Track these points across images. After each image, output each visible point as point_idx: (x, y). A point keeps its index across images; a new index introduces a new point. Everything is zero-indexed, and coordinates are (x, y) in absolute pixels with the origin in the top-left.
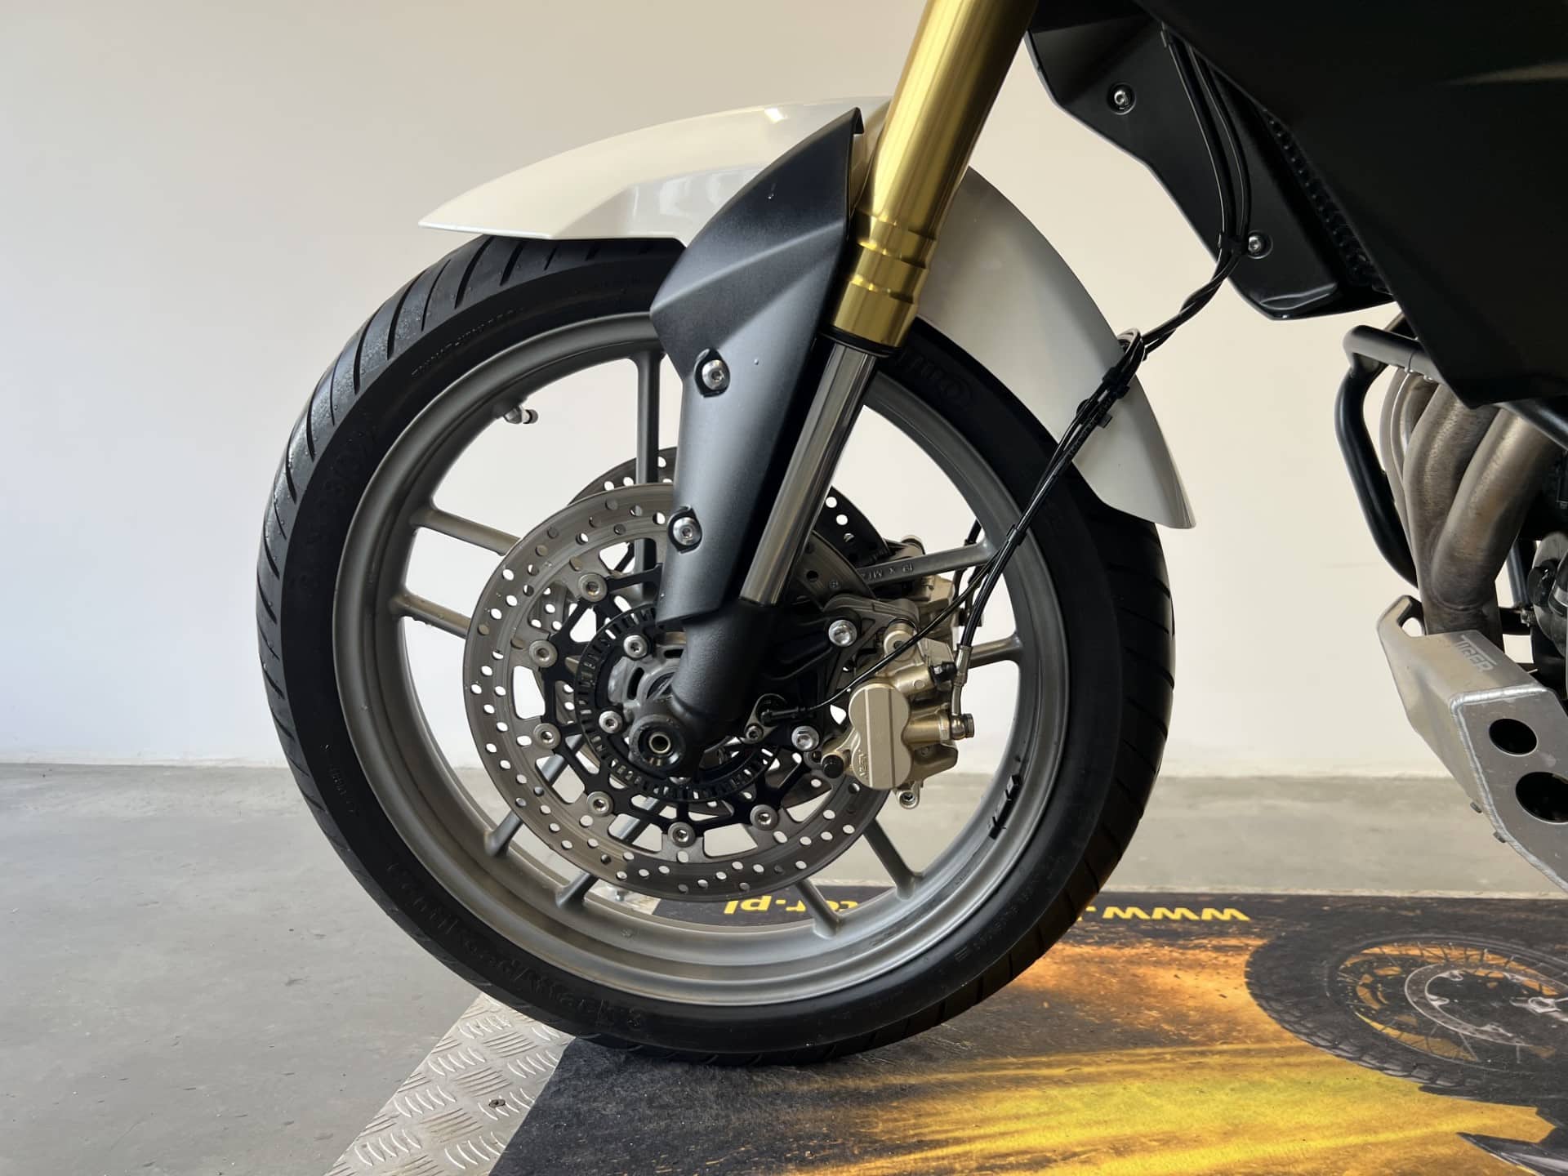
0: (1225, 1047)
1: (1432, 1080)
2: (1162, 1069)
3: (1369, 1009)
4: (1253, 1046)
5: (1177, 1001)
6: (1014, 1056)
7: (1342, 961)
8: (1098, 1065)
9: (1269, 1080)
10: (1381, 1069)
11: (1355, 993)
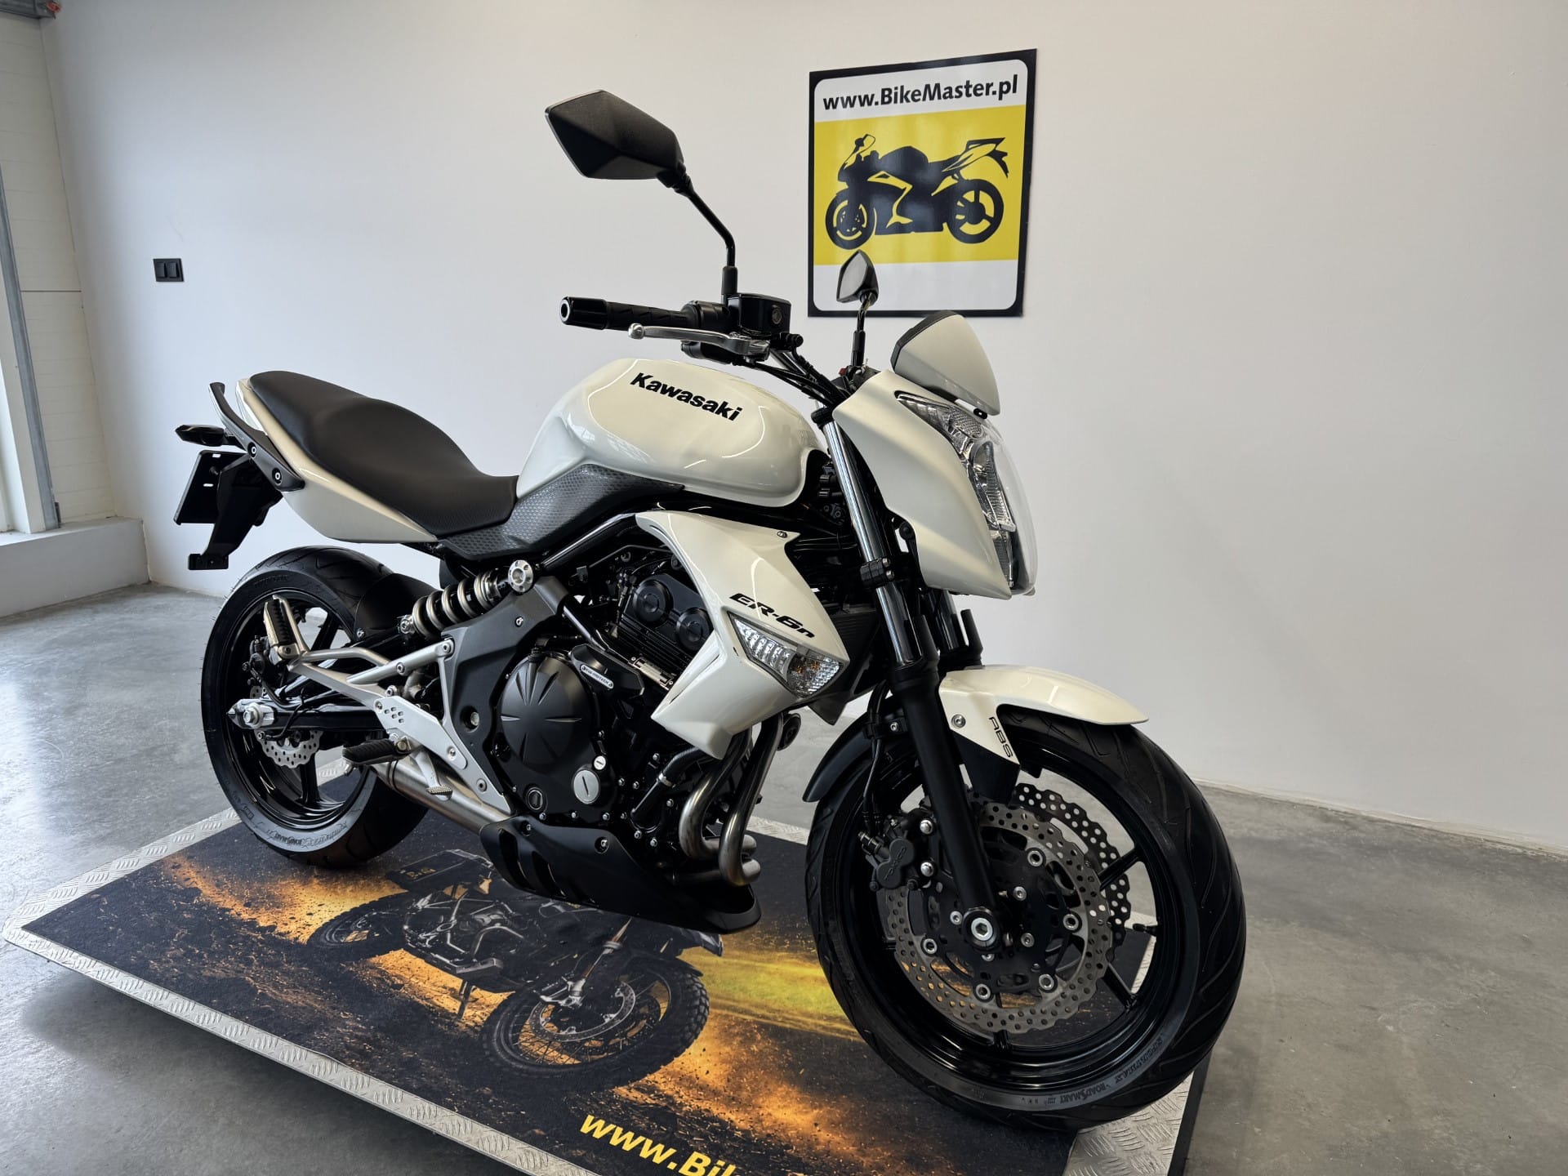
0: (747, 1018)
1: (692, 978)
3: (649, 1019)
4: (736, 1015)
5: (732, 1054)
6: (850, 1040)
7: (607, 1056)
9: (754, 996)
10: (702, 988)
11: (639, 1033)
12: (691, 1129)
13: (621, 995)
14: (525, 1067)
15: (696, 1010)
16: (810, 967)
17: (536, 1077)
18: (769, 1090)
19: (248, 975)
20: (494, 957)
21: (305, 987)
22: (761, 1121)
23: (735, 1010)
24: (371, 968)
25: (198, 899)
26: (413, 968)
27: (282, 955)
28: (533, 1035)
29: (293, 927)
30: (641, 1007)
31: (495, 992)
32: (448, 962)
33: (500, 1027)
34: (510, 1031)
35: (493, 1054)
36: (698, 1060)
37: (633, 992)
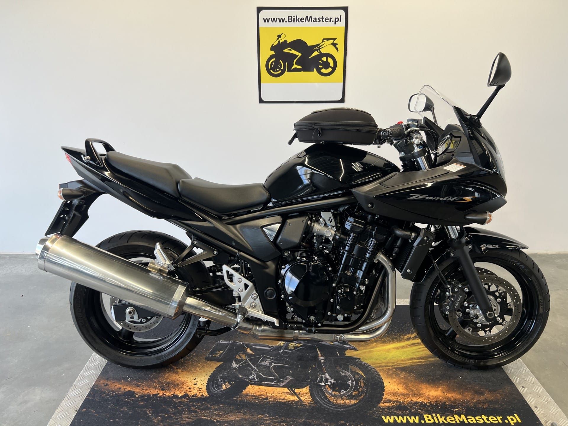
0: (389, 368)
1: (358, 361)
2: (399, 362)
3: (362, 379)
4: (385, 368)
5: (398, 380)
6: (423, 364)
7: (364, 396)
8: (409, 363)
9: (382, 360)
10: (365, 363)
11: (364, 385)
12: (415, 408)
13: (344, 374)
14: (344, 409)
15: (372, 371)
16: (387, 345)
17: (351, 411)
18: (420, 387)
19: (202, 416)
20: (287, 376)
21: (230, 412)
22: (429, 398)
23: (383, 367)
24: (247, 396)
25: (137, 395)
26: (263, 390)
27: (205, 404)
28: (333, 398)
29: (194, 392)
30: (355, 376)
31: (303, 388)
33: (319, 399)
34: (324, 399)
35: (328, 409)
36: (391, 386)
37: (347, 372)
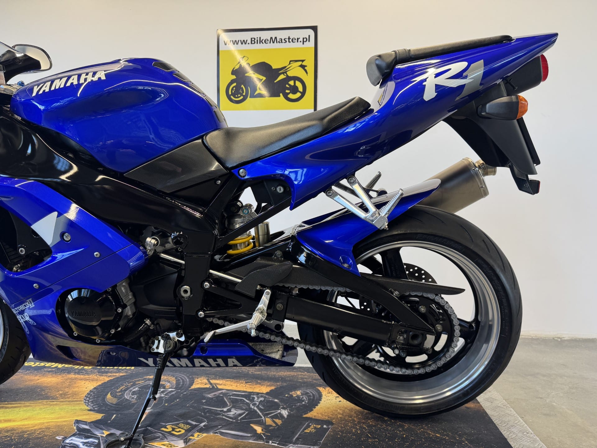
0: (62, 400)
1: (94, 408)
3: (116, 391)
4: (69, 400)
6: (8, 402)
8: (24, 404)
13: (133, 396)
15: (91, 398)
20: (213, 398)
22: (63, 377)
24: (269, 385)
30: (122, 394)
31: (198, 388)
32: (235, 393)
33: (186, 379)
37: (127, 398)
